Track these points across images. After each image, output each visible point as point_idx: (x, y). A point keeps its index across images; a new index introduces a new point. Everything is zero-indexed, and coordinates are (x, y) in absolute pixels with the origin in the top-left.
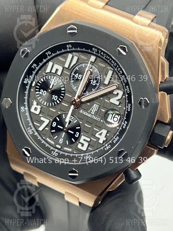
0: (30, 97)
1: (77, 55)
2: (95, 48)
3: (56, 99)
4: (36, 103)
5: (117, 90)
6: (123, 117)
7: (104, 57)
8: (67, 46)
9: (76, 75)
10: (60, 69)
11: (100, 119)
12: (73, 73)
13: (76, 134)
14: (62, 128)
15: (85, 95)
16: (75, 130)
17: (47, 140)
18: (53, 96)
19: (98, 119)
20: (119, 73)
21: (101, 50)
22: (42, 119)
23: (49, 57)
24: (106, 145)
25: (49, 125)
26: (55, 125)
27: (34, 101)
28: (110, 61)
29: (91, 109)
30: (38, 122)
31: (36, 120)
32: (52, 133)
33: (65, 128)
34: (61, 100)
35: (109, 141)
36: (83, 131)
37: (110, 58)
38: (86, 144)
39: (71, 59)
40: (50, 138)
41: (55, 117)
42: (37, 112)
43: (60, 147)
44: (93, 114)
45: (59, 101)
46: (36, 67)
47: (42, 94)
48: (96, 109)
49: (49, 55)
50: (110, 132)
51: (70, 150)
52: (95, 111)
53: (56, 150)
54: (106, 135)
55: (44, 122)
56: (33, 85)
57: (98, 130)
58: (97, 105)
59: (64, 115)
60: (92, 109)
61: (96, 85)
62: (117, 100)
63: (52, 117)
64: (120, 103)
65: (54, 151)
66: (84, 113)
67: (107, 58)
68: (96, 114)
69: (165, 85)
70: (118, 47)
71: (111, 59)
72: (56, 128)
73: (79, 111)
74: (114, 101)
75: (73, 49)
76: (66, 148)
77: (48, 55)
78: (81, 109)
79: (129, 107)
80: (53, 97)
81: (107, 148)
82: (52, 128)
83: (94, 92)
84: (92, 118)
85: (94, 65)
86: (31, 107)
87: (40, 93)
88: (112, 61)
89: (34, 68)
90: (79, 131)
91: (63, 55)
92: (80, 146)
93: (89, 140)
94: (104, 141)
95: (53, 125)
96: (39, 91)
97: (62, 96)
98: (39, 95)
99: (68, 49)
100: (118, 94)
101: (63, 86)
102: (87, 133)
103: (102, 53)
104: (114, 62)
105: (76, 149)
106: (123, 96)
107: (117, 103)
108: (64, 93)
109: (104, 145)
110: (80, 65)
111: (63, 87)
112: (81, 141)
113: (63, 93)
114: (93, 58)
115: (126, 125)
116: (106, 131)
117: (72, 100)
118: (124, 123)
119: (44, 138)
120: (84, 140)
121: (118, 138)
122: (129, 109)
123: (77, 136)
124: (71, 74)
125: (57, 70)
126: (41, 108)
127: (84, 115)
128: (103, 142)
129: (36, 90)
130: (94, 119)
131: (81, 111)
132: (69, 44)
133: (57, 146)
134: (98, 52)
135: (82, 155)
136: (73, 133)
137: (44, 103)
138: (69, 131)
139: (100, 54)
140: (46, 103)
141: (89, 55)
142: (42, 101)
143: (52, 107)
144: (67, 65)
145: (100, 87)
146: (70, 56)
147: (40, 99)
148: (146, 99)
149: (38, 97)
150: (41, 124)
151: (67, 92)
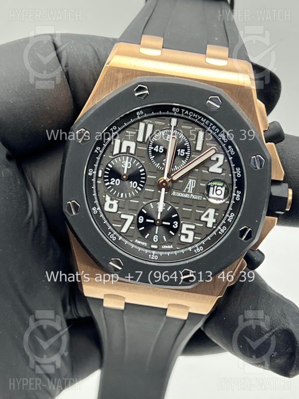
0: (99, 193)
1: (151, 121)
2: (176, 107)
3: (135, 185)
4: (110, 198)
5: (216, 154)
6: (231, 186)
8: (137, 114)
9: (155, 148)
10: (132, 145)
11: (201, 197)
12: (151, 146)
13: (174, 224)
14: (153, 221)
15: (178, 169)
16: (171, 220)
17: (137, 243)
18: (130, 183)
19: (199, 198)
20: (215, 132)
21: (184, 108)
22: (123, 216)
24: (219, 227)
25: (134, 222)
26: (142, 220)
27: (105, 196)
28: (200, 120)
29: (187, 187)
30: (119, 222)
31: (114, 220)
32: (140, 231)
33: (158, 220)
34: (143, 186)
35: (221, 222)
36: (183, 218)
37: (199, 116)
38: (191, 234)
39: (145, 129)
40: (139, 239)
41: (140, 209)
42: (114, 210)
43: (156, 247)
45: (140, 187)
46: (100, 151)
47: (114, 184)
48: (193, 186)
50: (218, 210)
51: (171, 247)
52: (193, 188)
53: (154, 252)
54: (215, 215)
55: (126, 220)
56: (100, 175)
57: (203, 212)
58: (193, 180)
59: (151, 204)
60: (188, 187)
61: (185, 155)
62: (218, 167)
63: (136, 210)
64: (223, 170)
65: (152, 254)
66: (179, 194)
67: (195, 116)
68: (195, 191)
70: (208, 99)
71: (201, 117)
72: (145, 224)
73: (171, 194)
74: (215, 169)
75: (146, 115)
76: (165, 246)
77: (113, 131)
78: (172, 190)
79: (238, 172)
81: (222, 231)
82: (139, 225)
84: (191, 198)
86: (104, 205)
87: (112, 183)
88: (203, 118)
89: (98, 152)
90: (177, 219)
91: (132, 126)
92: (183, 239)
93: (193, 227)
94: (214, 223)
95: (139, 221)
96: (110, 181)
97: (143, 180)
98: (110, 186)
99: (138, 117)
100: (217, 159)
101: (141, 166)
102: (188, 219)
103: (187, 112)
104: (205, 120)
105: (178, 244)
106: (224, 160)
107: (220, 171)
108: (145, 176)
109: (215, 229)
111: (141, 169)
112: (184, 231)
113: (143, 176)
114: (174, 121)
115: (239, 196)
116: (214, 210)
117: (161, 181)
118: (236, 193)
119: (131, 241)
120: (188, 229)
121: (232, 215)
122: (239, 174)
123: (176, 226)
124: (148, 149)
125: (128, 148)
126: (118, 203)
127: (178, 197)
128: (213, 226)
129: (105, 180)
130: (194, 199)
131: (174, 193)
132: (139, 110)
133: (153, 246)
134: (180, 112)
135: (190, 249)
136: (169, 224)
137: (120, 195)
138: (164, 223)
139: (184, 114)
140: (122, 194)
141: (167, 118)
142: (116, 194)
143: (133, 198)
144: (140, 139)
145: (192, 156)
146: (142, 125)
147: (113, 192)
148: (259, 157)
149: (110, 189)
150: (122, 223)
151: (149, 173)
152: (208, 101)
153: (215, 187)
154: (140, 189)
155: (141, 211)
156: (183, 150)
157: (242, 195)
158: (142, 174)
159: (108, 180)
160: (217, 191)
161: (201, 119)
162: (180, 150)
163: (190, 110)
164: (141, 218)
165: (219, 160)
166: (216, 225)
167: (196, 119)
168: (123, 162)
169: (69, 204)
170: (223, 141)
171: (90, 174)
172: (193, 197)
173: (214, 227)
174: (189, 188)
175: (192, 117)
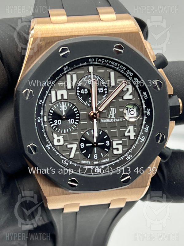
0: (48, 133)
1: (74, 72)
2: (91, 58)
3: (72, 122)
4: (56, 135)
5: (126, 86)
6: (141, 106)
7: (102, 63)
8: (64, 69)
9: (81, 91)
10: (64, 92)
11: (122, 119)
12: (78, 90)
13: (107, 143)
14: (91, 145)
16: (104, 141)
17: (83, 163)
18: (69, 120)
19: (120, 120)
20: (122, 70)
21: (97, 57)
22: (69, 146)
24: (139, 138)
25: (78, 148)
26: (83, 145)
27: (53, 134)
29: (110, 115)
30: (67, 151)
31: (63, 151)
32: (83, 154)
33: (95, 143)
34: (78, 121)
35: (139, 134)
36: (112, 137)
37: (109, 61)
38: (120, 147)
39: (71, 79)
40: (84, 160)
42: (62, 143)
43: (97, 163)
44: (114, 117)
45: (77, 122)
46: (42, 102)
48: (115, 112)
50: (136, 125)
51: (108, 160)
52: (115, 114)
53: (97, 167)
54: (134, 130)
55: (72, 148)
56: (46, 120)
58: (113, 108)
59: (87, 132)
60: (111, 114)
61: (104, 91)
62: (129, 95)
63: (77, 140)
64: (133, 96)
65: (96, 169)
66: (106, 121)
70: (114, 47)
74: (127, 96)
76: (103, 161)
78: (100, 119)
80: (69, 122)
81: (143, 140)
82: (82, 150)
84: (114, 121)
86: (53, 141)
89: (41, 104)
90: (108, 139)
91: (62, 79)
92: (115, 152)
93: (121, 142)
94: (134, 136)
95: (81, 147)
96: (54, 123)
97: (77, 116)
98: (55, 127)
99: (65, 71)
102: (115, 137)
103: (100, 60)
104: (114, 63)
105: (112, 157)
106: (132, 88)
108: (79, 113)
109: (137, 139)
110: (81, 80)
111: (74, 108)
112: (115, 146)
114: (91, 69)
115: (149, 112)
116: (133, 127)
117: (91, 114)
118: (146, 111)
119: (79, 162)
120: (117, 144)
121: (147, 127)
122: (146, 96)
124: (77, 93)
125: (62, 95)
126: (63, 138)
127: (106, 123)
129: (50, 123)
131: (102, 121)
132: (65, 66)
133: (95, 163)
134: (95, 61)
135: (122, 158)
136: (103, 144)
137: (63, 131)
138: (99, 144)
139: (98, 62)
140: (65, 130)
141: (86, 68)
142: (60, 131)
143: (73, 131)
145: (109, 91)
146: (68, 77)
147: (58, 130)
148: (158, 81)
149: (55, 128)
150: (70, 151)
151: (81, 110)
152: (114, 49)
154: (77, 124)
155: (81, 139)
156: (102, 89)
157: (151, 111)
158: (76, 112)
159: (52, 122)
160: (131, 112)
161: (111, 62)
162: (99, 88)
163: (102, 58)
164: (82, 145)
165: (129, 90)
166: (136, 136)
167: (107, 63)
168: (60, 107)
169: (29, 147)
170: (129, 75)
171: (39, 121)
172: (116, 121)
173: (135, 138)
174: (112, 115)
175: (104, 63)
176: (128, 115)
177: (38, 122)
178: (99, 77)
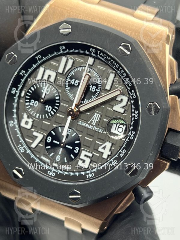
0: (19, 110)
1: (72, 57)
2: (93, 48)
3: (49, 109)
4: (27, 116)
5: (120, 95)
6: (129, 126)
7: (104, 58)
8: (60, 48)
10: (53, 75)
11: (102, 130)
12: (69, 78)
13: (76, 149)
14: (58, 143)
15: (84, 103)
16: (74, 145)
17: (42, 159)
18: (46, 106)
19: (100, 131)
20: (123, 75)
21: (99, 50)
22: (35, 134)
23: (39, 62)
24: (112, 160)
25: (43, 140)
26: (50, 140)
27: (24, 113)
28: (112, 63)
29: (91, 120)
30: (31, 139)
31: (27, 135)
32: (47, 149)
33: (63, 143)
34: (56, 111)
35: (114, 156)
36: (84, 145)
37: (111, 59)
38: (88, 160)
39: (65, 63)
40: (45, 156)
41: (50, 131)
42: (29, 127)
44: (94, 124)
45: (54, 112)
46: (25, 75)
48: (97, 119)
49: (40, 59)
50: (115, 144)
52: (97, 121)
54: (111, 149)
55: (37, 137)
56: (23, 95)
57: (101, 143)
58: (98, 115)
59: (60, 128)
60: (93, 119)
61: (96, 92)
62: (121, 107)
63: (46, 131)
64: (125, 110)
65: (51, 171)
66: (84, 124)
67: (108, 59)
68: (98, 124)
69: (176, 87)
70: (120, 45)
71: (113, 60)
72: (52, 144)
73: (77, 122)
74: (118, 108)
75: (68, 51)
77: (38, 59)
78: (80, 119)
79: (136, 115)
80: (46, 108)
82: (47, 144)
83: (93, 99)
84: (93, 129)
85: (92, 68)
86: (21, 121)
87: (31, 104)
88: (114, 62)
89: (23, 75)
90: (79, 145)
91: (55, 59)
92: (80, 163)
93: (91, 155)
94: (108, 156)
95: (48, 141)
96: (30, 102)
97: (57, 106)
98: (30, 106)
99: (61, 51)
100: (122, 100)
101: (58, 94)
102: (88, 147)
103: (102, 54)
104: (116, 63)
106: (128, 102)
107: (122, 111)
108: (59, 103)
109: (109, 161)
110: (77, 69)
111: (57, 96)
112: (82, 156)
114: (91, 60)
115: (133, 136)
116: (110, 144)
117: (69, 110)
118: (131, 133)
119: (38, 156)
120: (85, 156)
121: (124, 151)
122: (136, 116)
123: (76, 151)
125: (49, 76)
126: (33, 122)
127: (83, 126)
128: (108, 157)
129: (26, 100)
130: (96, 131)
131: (80, 123)
132: (62, 45)
133: (54, 164)
134: (96, 53)
135: (84, 173)
136: (71, 148)
137: (36, 115)
138: (67, 146)
139: (100, 55)
140: (38, 115)
141: (86, 57)
142: (33, 113)
143: (46, 120)
144: (60, 70)
145: (101, 93)
146: (64, 59)
147: (31, 111)
148: (155, 104)
149: (29, 108)
150: (33, 140)
151: (63, 101)
152: (121, 47)
153: (118, 125)
154: (53, 113)
155: (50, 132)
156: (94, 87)
157: (135, 135)
158: (57, 101)
159: (28, 100)
160: (119, 129)
162: (92, 86)
164: (49, 138)
166: (111, 157)
168: (43, 88)
172: (95, 129)
173: (108, 159)
174: (94, 121)
176: (115, 130)
177: (12, 92)
178: (96, 73)
